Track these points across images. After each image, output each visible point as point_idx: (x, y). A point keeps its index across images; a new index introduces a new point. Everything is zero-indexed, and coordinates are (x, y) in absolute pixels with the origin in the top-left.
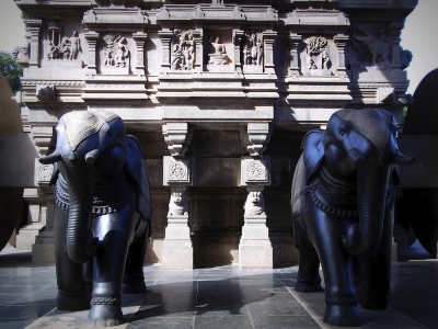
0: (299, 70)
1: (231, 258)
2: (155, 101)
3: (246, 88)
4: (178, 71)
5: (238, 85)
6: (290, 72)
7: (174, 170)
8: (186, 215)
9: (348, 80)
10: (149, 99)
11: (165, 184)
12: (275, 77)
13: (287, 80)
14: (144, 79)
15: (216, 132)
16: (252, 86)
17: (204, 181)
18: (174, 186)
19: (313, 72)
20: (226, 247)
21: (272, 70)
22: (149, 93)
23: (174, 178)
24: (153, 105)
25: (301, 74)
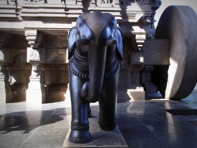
0: (96, 4)
1: (65, 98)
2: (21, 19)
3: (67, 12)
4: (32, 3)
5: (63, 11)
6: (91, 5)
7: (32, 55)
8: (39, 77)
9: (120, 9)
10: (17, 18)
11: (28, 61)
12: (82, 7)
13: (89, 9)
14: (15, 7)
15: (55, 36)
16: (70, 11)
17: (49, 60)
18: (33, 62)
19: (103, 5)
20: (62, 93)
21: (81, 3)
22: (17, 15)
23: (32, 59)
24: (20, 21)
25: (96, 6)
